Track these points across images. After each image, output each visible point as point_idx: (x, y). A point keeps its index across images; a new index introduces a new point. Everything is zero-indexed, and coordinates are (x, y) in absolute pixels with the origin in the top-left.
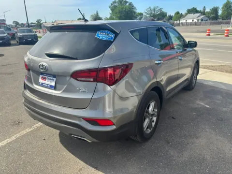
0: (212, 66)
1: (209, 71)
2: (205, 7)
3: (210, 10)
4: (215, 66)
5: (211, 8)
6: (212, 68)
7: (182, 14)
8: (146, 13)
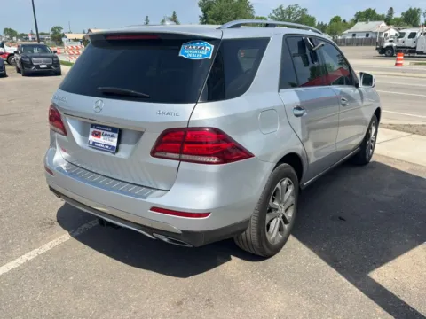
0: (410, 126)
1: (405, 134)
2: (391, 9)
3: (403, 14)
4: (415, 126)
5: (404, 11)
6: (410, 129)
7: (344, 21)
8: (272, 18)
